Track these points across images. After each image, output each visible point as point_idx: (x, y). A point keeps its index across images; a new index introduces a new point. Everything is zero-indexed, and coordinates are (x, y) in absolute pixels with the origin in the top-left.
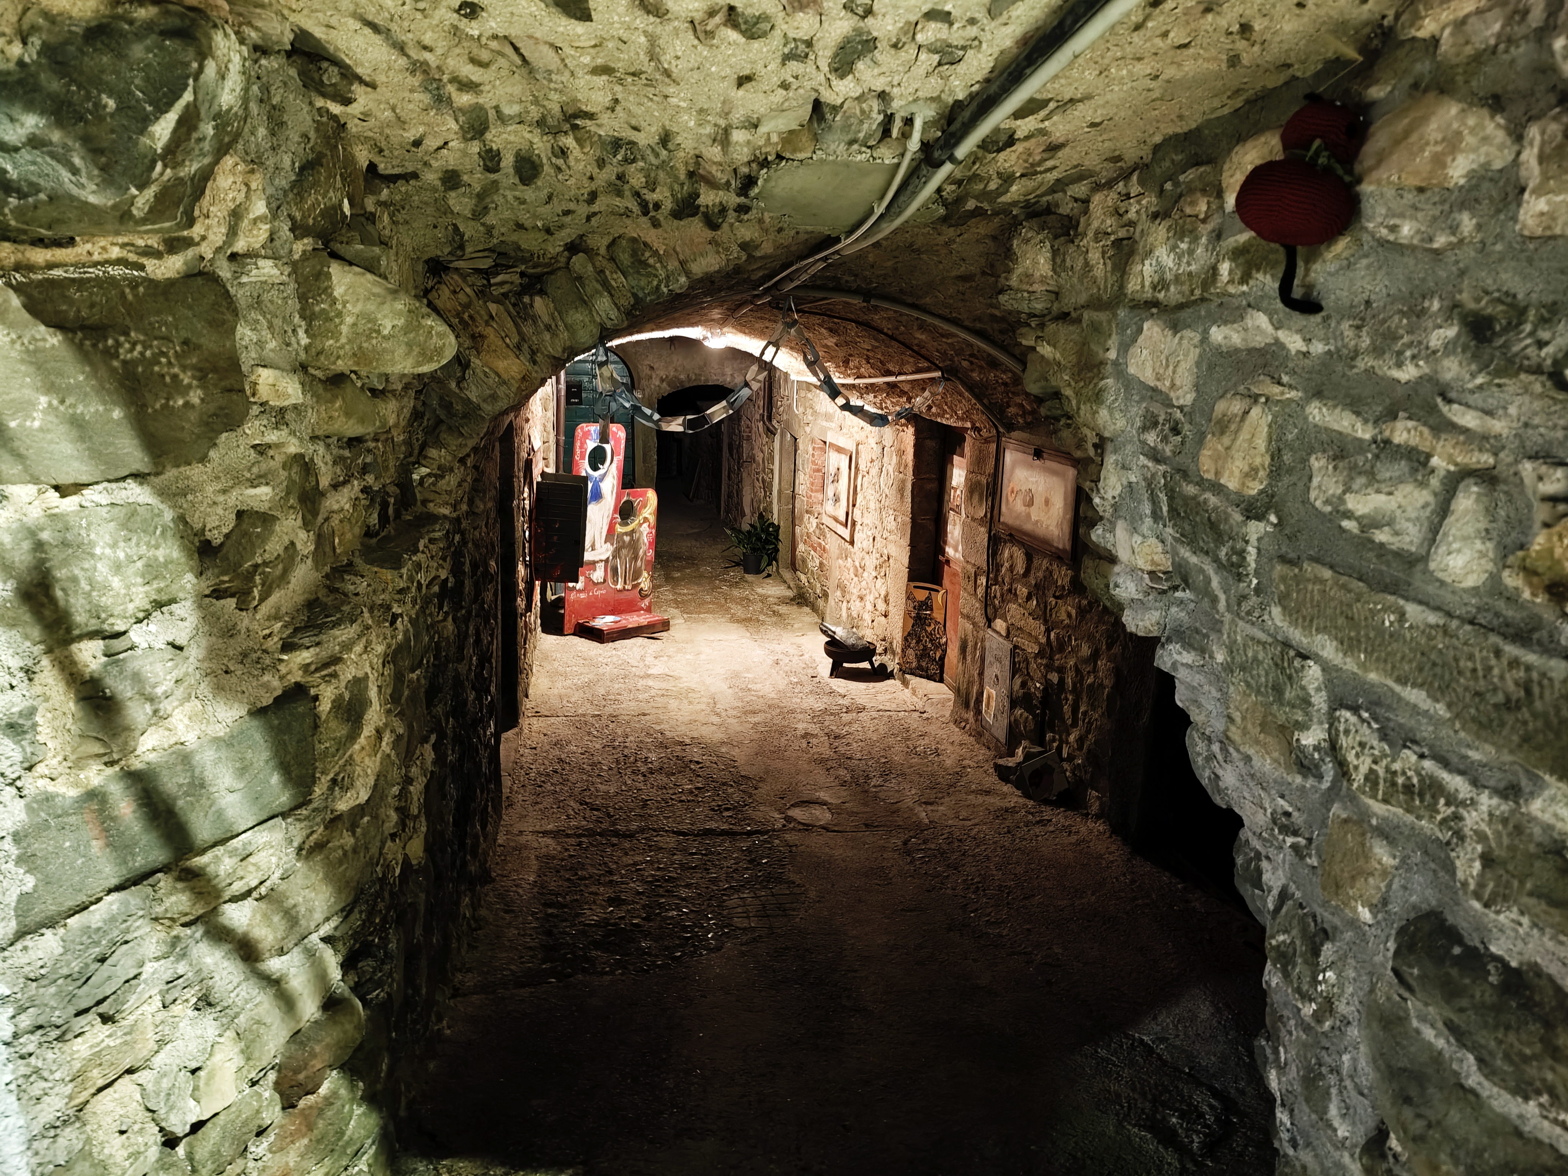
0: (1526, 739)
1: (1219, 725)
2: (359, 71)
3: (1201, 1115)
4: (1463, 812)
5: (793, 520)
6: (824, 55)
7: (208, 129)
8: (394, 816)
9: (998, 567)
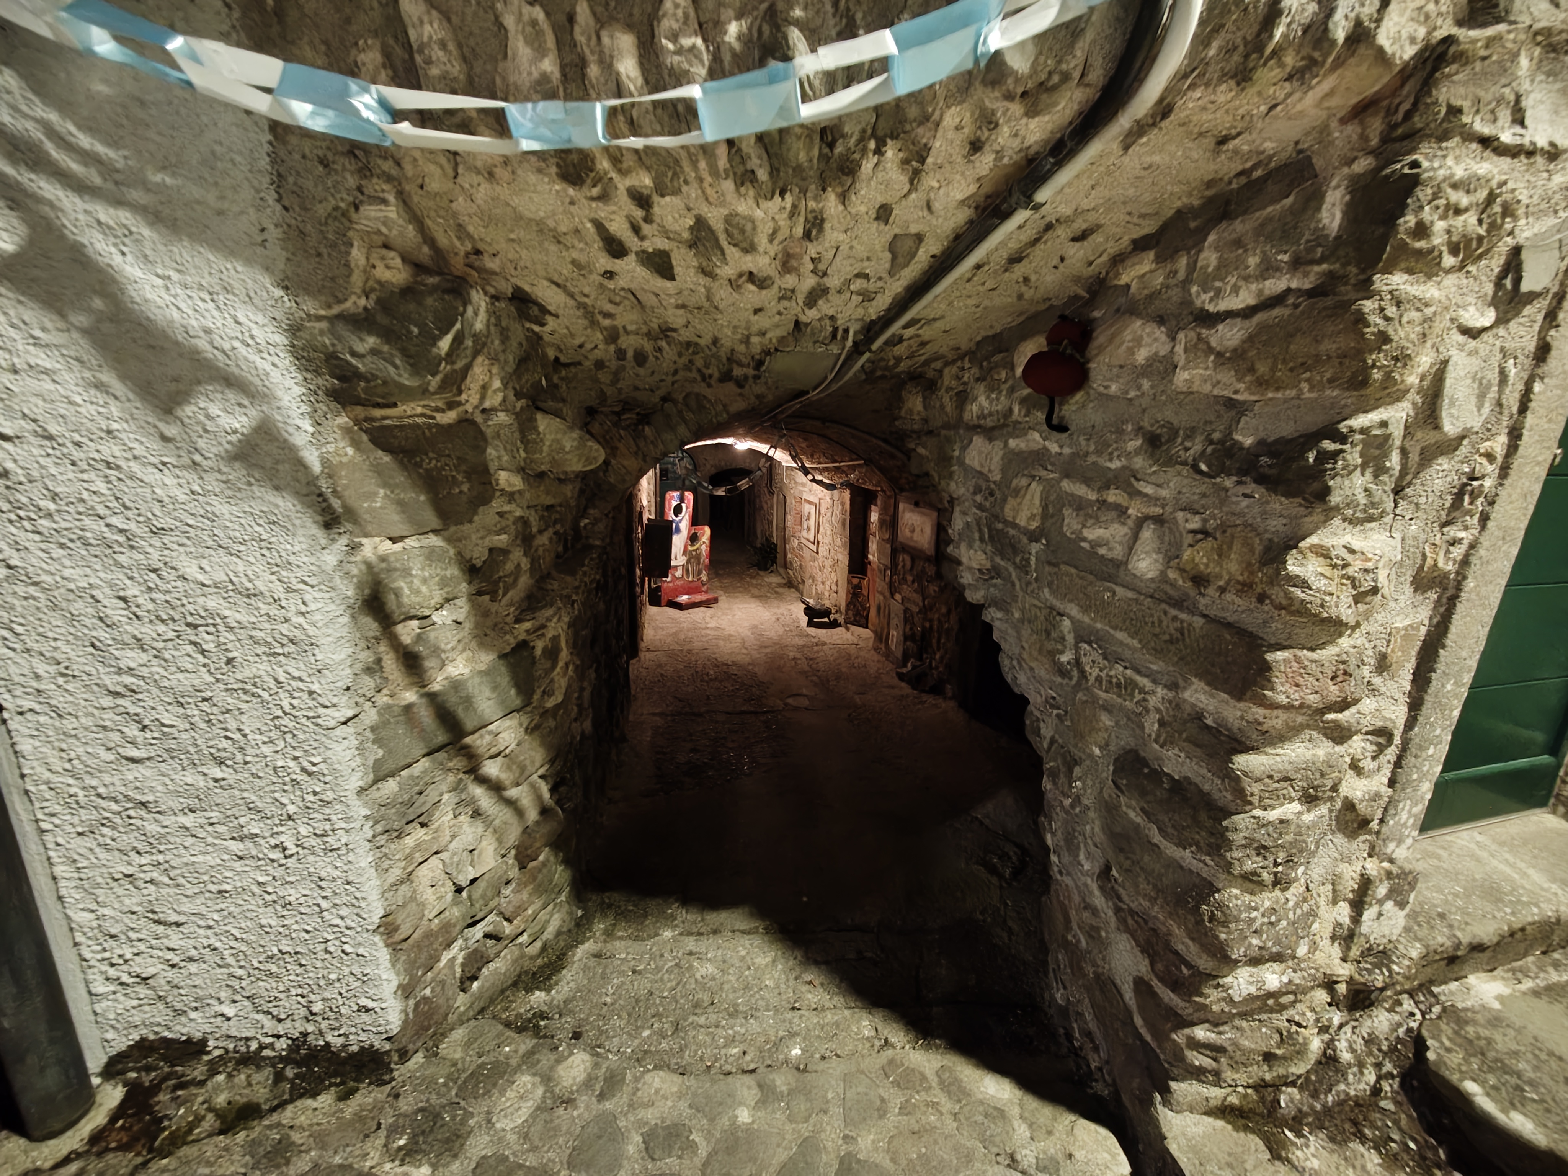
0: (1181, 659)
1: (1017, 651)
2: (550, 308)
3: (1010, 858)
4: (1148, 697)
5: (785, 541)
6: (801, 298)
7: (469, 343)
8: (575, 708)
9: (897, 566)
